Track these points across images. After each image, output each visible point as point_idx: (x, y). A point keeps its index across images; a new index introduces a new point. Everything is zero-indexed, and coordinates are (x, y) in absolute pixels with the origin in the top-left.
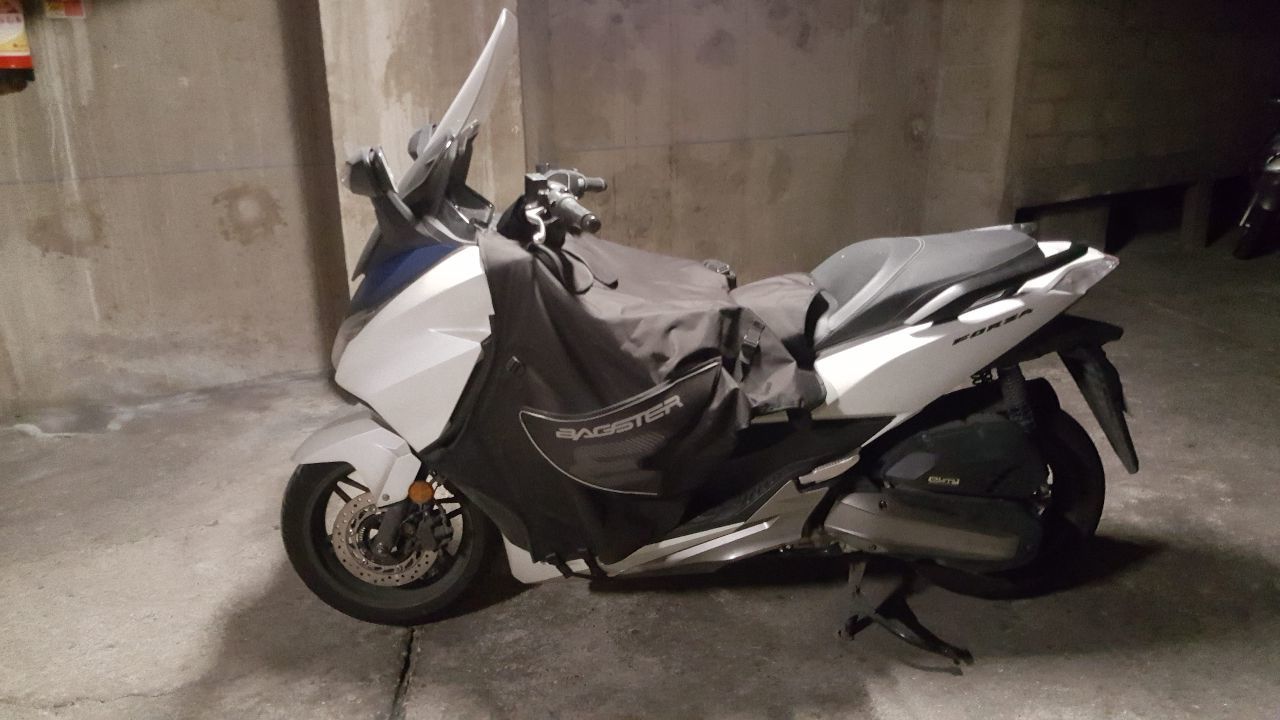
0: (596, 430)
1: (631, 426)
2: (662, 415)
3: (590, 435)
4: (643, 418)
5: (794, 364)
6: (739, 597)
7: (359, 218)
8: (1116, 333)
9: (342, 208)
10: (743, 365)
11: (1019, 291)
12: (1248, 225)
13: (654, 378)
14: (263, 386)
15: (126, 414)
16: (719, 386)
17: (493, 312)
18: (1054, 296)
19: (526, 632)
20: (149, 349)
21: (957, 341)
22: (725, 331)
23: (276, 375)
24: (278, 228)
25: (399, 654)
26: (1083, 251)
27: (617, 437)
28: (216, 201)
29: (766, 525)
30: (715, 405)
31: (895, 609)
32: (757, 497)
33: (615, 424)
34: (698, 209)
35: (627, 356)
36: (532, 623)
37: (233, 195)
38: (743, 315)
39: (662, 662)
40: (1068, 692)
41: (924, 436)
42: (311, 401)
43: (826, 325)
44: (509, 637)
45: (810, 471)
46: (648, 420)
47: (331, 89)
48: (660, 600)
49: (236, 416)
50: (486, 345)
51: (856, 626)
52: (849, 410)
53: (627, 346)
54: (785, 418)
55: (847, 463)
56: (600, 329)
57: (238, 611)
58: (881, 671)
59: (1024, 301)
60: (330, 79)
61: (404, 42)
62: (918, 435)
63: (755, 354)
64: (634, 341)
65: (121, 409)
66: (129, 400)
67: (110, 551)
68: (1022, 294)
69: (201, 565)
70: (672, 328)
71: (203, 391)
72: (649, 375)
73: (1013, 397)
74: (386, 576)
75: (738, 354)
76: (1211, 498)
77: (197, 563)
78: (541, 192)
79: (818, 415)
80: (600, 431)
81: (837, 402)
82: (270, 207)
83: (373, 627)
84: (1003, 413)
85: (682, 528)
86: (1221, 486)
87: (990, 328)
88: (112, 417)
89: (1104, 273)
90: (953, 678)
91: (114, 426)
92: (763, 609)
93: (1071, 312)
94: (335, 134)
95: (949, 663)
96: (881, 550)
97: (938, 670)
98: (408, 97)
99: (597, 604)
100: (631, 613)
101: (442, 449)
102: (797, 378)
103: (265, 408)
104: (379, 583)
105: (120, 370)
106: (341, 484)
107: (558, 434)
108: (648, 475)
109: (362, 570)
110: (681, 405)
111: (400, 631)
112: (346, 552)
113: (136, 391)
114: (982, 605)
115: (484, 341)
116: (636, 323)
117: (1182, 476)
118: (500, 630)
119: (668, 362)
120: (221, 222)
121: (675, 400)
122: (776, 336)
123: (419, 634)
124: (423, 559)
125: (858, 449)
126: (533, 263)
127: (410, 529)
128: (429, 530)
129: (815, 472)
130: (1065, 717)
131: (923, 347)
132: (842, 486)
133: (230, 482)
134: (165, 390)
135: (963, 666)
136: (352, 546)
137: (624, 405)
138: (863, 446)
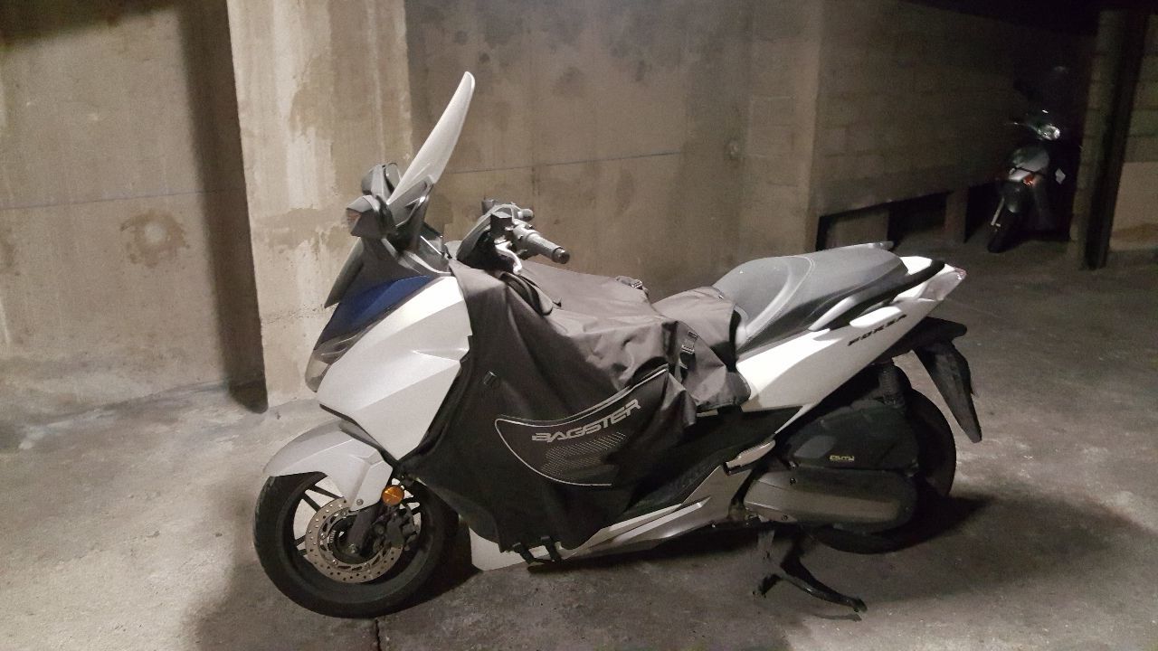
0: (569, 433)
1: (599, 427)
2: (624, 416)
3: (564, 437)
4: (609, 420)
5: (725, 367)
6: (661, 568)
7: (267, 240)
8: (961, 330)
9: (252, 232)
10: (682, 368)
11: (896, 299)
12: (998, 225)
13: (616, 386)
14: (167, 400)
15: (36, 433)
16: (667, 389)
17: (471, 334)
18: (922, 303)
19: (482, 615)
20: (61, 370)
21: (851, 343)
22: (667, 342)
23: (179, 388)
24: (182, 250)
25: (371, 645)
26: (942, 267)
27: (587, 437)
28: (123, 228)
29: (699, 505)
30: (666, 405)
31: (793, 567)
32: (691, 482)
33: (586, 426)
34: (557, 222)
35: (591, 367)
36: (486, 607)
37: (141, 221)
38: (679, 327)
39: (609, 630)
40: (947, 627)
41: (822, 421)
42: (217, 411)
43: (744, 333)
44: (468, 621)
45: (735, 457)
46: (613, 422)
47: (242, 124)
48: (594, 576)
49: (148, 429)
50: (465, 361)
51: (768, 584)
52: (767, 403)
53: (591, 359)
54: (716, 413)
55: (765, 447)
56: (567, 344)
57: (204, 616)
58: (795, 623)
59: (900, 308)
60: (242, 116)
61: (308, 81)
62: (817, 421)
63: (690, 359)
64: (596, 354)
65: (31, 428)
66: (37, 419)
67: (58, 568)
68: (898, 302)
69: (154, 575)
70: (627, 341)
71: (112, 407)
72: (610, 382)
73: (888, 384)
74: (354, 574)
75: (677, 360)
76: (1019, 456)
77: (150, 574)
78: (508, 229)
79: (746, 408)
80: (573, 434)
81: (757, 397)
82: (175, 231)
83: (338, 622)
84: (880, 399)
85: (628, 512)
86: (1022, 446)
87: (876, 331)
88: (24, 436)
89: (957, 283)
90: (853, 623)
91: (26, 445)
92: (682, 577)
93: (932, 316)
94: (246, 166)
95: (849, 611)
96: (791, 519)
97: (842, 618)
98: (311, 130)
99: (539, 584)
100: (572, 590)
101: (420, 456)
102: (727, 379)
103: (172, 421)
104: (348, 581)
105: (31, 391)
106: (309, 493)
107: (534, 438)
108: (608, 468)
109: (332, 569)
110: (639, 407)
111: (366, 623)
112: (316, 555)
113: (45, 410)
114: (863, 559)
115: (464, 358)
116: (598, 337)
117: (991, 440)
118: (457, 615)
119: (626, 371)
120: (129, 246)
121: (634, 404)
122: (707, 345)
123: (383, 625)
124: (389, 554)
125: (772, 436)
126: (507, 290)
127: (380, 530)
128: (399, 530)
129: (740, 457)
130: (949, 648)
131: (825, 349)
132: (760, 468)
133: (159, 494)
134: (72, 407)
135: (860, 614)
136: (323, 547)
137: (593, 411)
138: (777, 432)
